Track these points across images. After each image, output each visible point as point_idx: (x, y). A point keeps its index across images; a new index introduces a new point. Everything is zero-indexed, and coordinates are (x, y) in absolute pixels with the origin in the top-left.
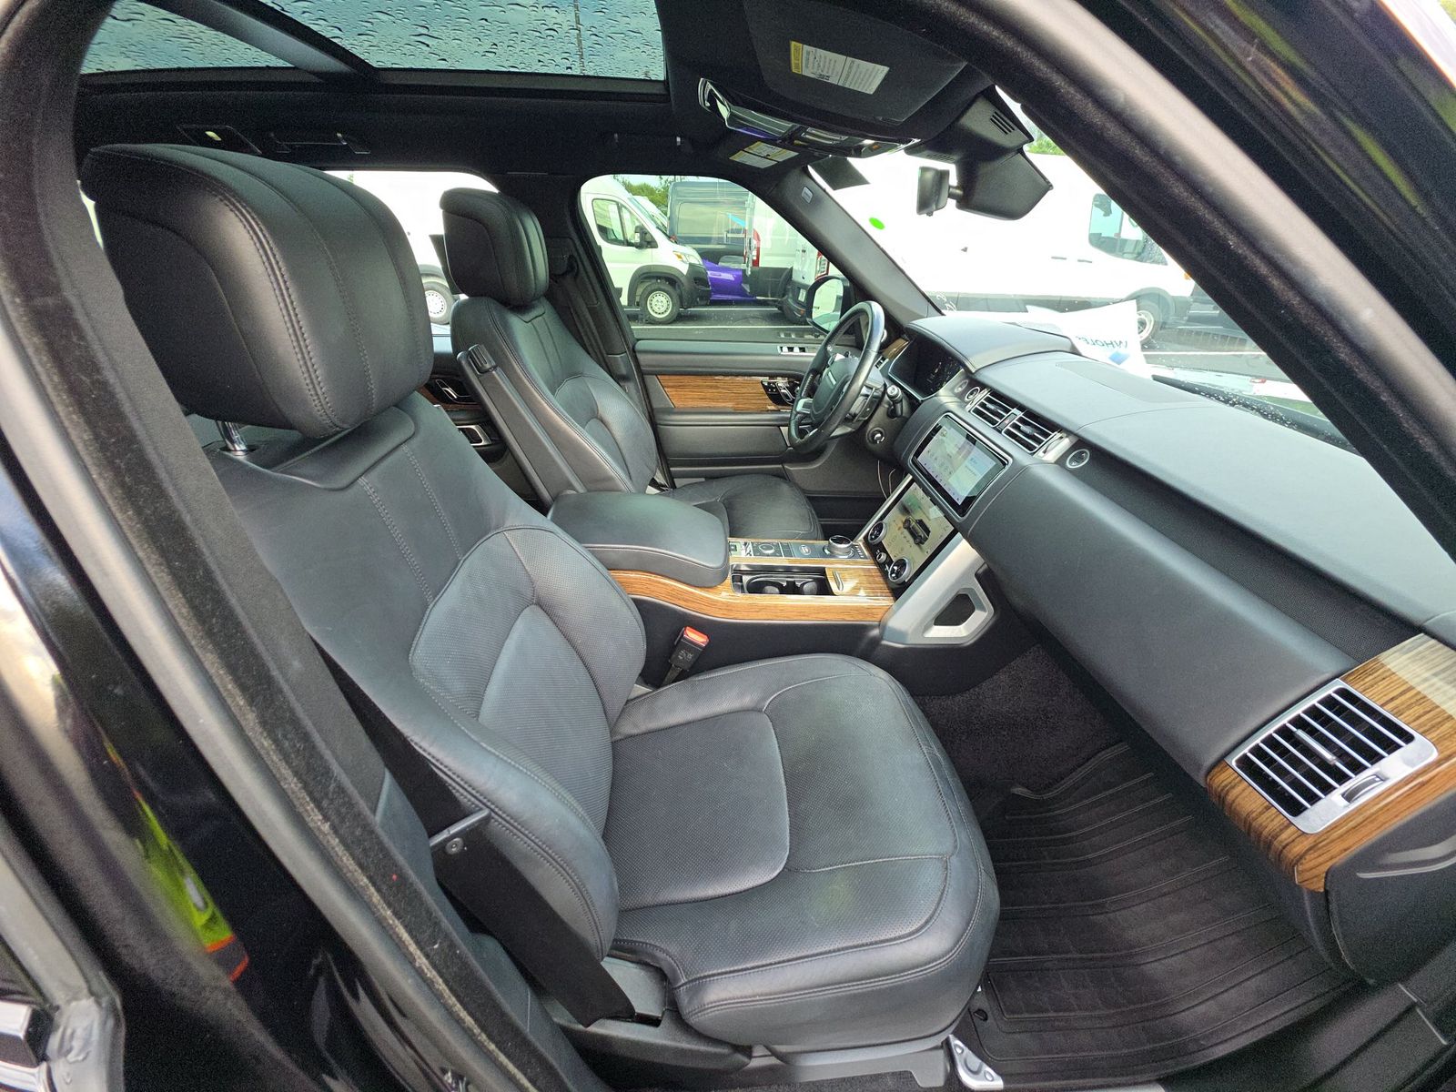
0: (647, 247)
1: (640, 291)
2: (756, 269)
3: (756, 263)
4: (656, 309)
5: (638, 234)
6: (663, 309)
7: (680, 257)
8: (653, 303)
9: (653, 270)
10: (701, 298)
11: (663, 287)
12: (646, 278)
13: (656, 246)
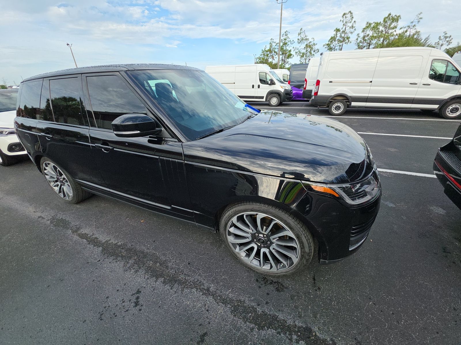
0: (272, 85)
1: (269, 97)
2: (305, 90)
3: (305, 88)
4: (273, 102)
5: (270, 81)
6: (275, 102)
7: (282, 87)
8: (272, 100)
9: (273, 91)
10: (287, 99)
11: (276, 96)
12: (271, 93)
13: (275, 84)
